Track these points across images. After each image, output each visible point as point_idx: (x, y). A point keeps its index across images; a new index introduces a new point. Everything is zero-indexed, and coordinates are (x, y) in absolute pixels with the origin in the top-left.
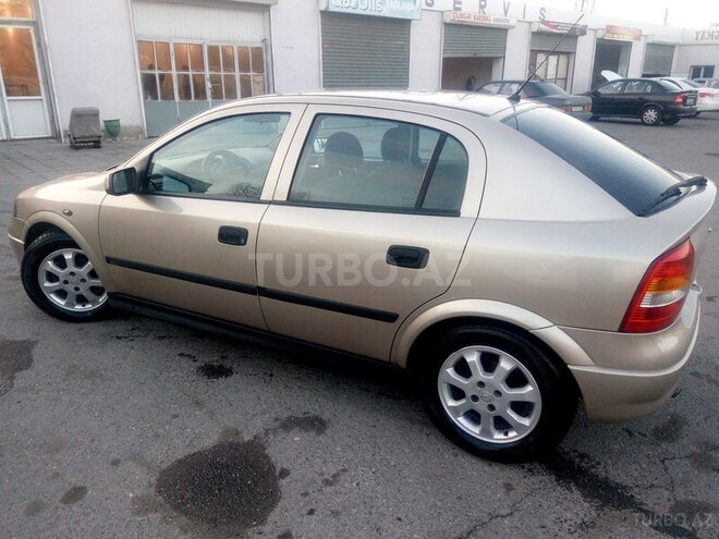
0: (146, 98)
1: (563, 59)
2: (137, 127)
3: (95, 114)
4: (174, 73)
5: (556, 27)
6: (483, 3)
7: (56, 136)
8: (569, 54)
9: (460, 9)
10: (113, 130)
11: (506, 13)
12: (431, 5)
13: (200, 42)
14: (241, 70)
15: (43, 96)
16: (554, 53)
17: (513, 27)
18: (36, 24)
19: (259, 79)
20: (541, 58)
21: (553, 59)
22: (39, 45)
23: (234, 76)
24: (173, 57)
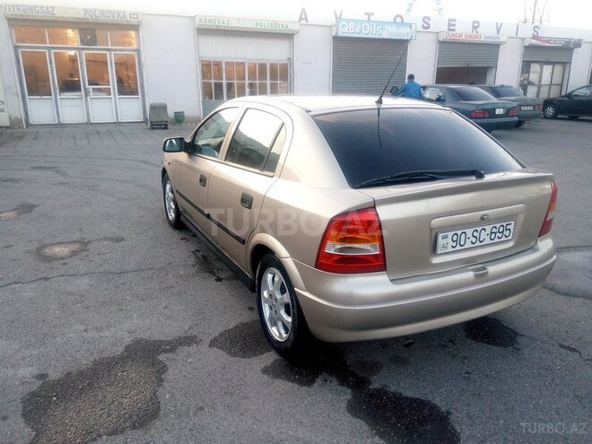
0: (204, 98)
1: (558, 68)
2: (197, 117)
3: (163, 108)
4: (224, 82)
5: (548, 42)
6: (476, 25)
7: (145, 122)
8: (565, 64)
9: (454, 30)
10: (179, 118)
11: (498, 31)
12: (429, 28)
13: (243, 61)
14: (271, 79)
15: (140, 96)
16: (548, 63)
17: (504, 43)
18: (138, 51)
19: (285, 85)
20: (535, 68)
21: (547, 69)
22: (139, 63)
23: (266, 84)
24: (224, 71)
